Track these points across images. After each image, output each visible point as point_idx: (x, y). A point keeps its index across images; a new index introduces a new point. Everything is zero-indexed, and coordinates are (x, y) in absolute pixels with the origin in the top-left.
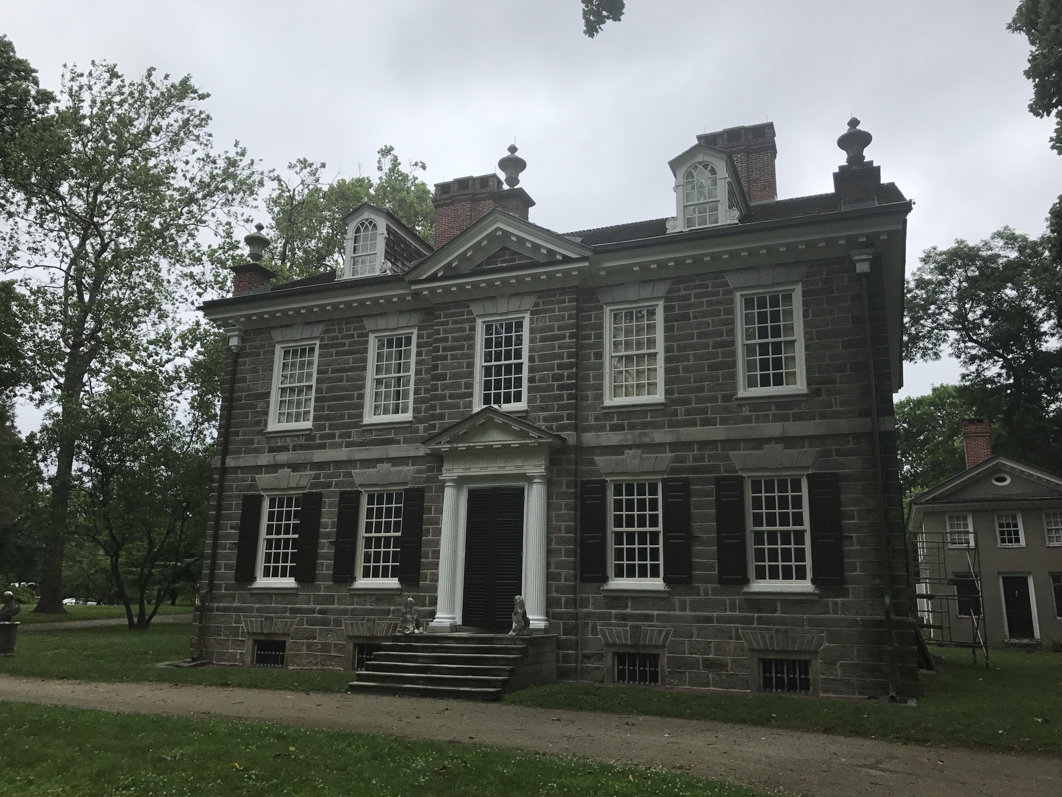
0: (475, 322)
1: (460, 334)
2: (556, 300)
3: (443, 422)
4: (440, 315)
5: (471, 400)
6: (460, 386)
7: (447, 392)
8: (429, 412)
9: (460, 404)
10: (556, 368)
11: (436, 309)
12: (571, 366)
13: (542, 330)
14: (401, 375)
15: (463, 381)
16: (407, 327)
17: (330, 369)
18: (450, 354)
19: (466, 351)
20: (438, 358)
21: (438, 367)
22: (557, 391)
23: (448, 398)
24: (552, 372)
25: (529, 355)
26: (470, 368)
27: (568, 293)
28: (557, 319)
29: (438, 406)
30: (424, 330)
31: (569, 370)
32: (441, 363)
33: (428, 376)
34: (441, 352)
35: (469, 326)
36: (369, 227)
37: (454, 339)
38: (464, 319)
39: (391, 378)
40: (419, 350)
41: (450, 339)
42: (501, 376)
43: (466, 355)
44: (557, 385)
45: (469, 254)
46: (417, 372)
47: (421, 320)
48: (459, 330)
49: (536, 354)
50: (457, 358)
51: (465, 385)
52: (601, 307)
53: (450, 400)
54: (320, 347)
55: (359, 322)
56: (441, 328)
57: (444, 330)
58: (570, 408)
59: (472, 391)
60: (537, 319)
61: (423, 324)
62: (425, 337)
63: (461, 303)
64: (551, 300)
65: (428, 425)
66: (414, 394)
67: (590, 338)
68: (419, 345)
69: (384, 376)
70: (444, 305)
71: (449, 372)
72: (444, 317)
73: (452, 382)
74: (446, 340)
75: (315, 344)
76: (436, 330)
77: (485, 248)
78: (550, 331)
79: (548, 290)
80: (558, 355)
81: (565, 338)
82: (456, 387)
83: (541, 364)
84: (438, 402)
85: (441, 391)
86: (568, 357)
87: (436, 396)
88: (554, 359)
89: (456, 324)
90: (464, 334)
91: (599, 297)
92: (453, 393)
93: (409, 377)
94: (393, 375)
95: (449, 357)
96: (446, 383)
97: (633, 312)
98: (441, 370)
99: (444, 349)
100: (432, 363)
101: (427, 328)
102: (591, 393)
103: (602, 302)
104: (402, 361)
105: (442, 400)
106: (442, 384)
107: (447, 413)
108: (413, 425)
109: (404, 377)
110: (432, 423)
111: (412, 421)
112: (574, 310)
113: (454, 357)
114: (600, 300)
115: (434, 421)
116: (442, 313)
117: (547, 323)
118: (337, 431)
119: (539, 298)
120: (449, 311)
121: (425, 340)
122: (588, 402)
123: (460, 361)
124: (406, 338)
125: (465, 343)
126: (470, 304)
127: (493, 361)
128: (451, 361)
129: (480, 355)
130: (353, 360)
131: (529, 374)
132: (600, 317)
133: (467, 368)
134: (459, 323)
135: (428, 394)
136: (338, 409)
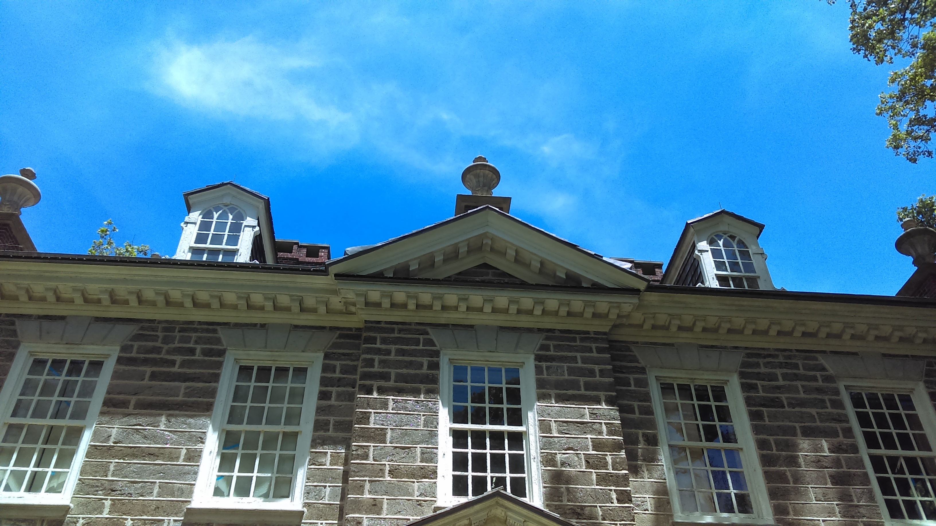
0: (438, 356)
1: (412, 372)
2: (576, 346)
3: (377, 516)
4: (375, 338)
5: (435, 483)
6: (413, 455)
7: (387, 463)
8: (349, 496)
9: (413, 487)
10: (591, 447)
11: (367, 329)
12: (616, 447)
13: (558, 385)
14: (281, 428)
15: (418, 448)
16: (303, 351)
17: (133, 400)
18: (392, 399)
19: (423, 399)
20: (368, 404)
21: (369, 418)
22: (597, 485)
23: (389, 473)
24: (584, 452)
25: (539, 420)
26: (431, 427)
27: (595, 340)
28: (583, 372)
29: (367, 486)
30: (337, 359)
31: (615, 453)
32: (374, 413)
33: (341, 435)
34: (375, 395)
35: (429, 361)
36: (230, 214)
37: (400, 378)
38: (419, 350)
39: (259, 432)
40: (324, 389)
41: (393, 377)
42: (485, 448)
43: (422, 406)
44: (597, 475)
45: (439, 259)
46: (319, 426)
47: (331, 344)
48: (410, 365)
49: (553, 420)
50: (405, 409)
51: (421, 454)
52: (643, 370)
53: (392, 478)
54: (120, 361)
55: (208, 331)
56: (377, 358)
57: (381, 362)
58: (625, 517)
59: (437, 466)
60: (548, 368)
61: (335, 351)
62: (338, 370)
63: (413, 327)
64: (568, 345)
65: (336, 522)
66: (309, 462)
67: (633, 412)
68: (324, 382)
69: (244, 427)
70: (383, 325)
71: (390, 429)
72: (381, 343)
73: (396, 447)
74: (385, 377)
75: (108, 356)
76: (365, 360)
77: (460, 257)
78: (573, 389)
79: (561, 331)
80: (591, 427)
81: (599, 403)
82: (404, 456)
83: (563, 437)
84: (367, 479)
85: (374, 460)
86: (610, 433)
87: (363, 467)
88: (585, 433)
89: (403, 356)
90: (417, 371)
91: (637, 355)
92: (399, 465)
93: (295, 435)
94: (263, 428)
95: (391, 404)
96: (385, 446)
97: (689, 386)
98: (374, 424)
99: (381, 391)
100: (357, 410)
101: (343, 357)
102: (649, 498)
103: (642, 363)
104: (285, 405)
105: (376, 477)
106: (377, 448)
107: (385, 500)
108: (303, 521)
109: (285, 434)
110: (353, 517)
111: (303, 512)
112: (609, 364)
113: (400, 405)
114: (641, 361)
115: (358, 513)
116: (378, 336)
117: (566, 377)
118: (129, 517)
119: (547, 338)
120: (392, 335)
121: (337, 375)
122: (647, 512)
123: (411, 413)
124: (295, 370)
125: (422, 386)
126: (429, 330)
127: (470, 423)
128: (396, 412)
129: (446, 410)
130: (187, 391)
131: (543, 451)
132: (643, 383)
133: (424, 427)
134: (410, 355)
135: (340, 466)
136: (138, 474)
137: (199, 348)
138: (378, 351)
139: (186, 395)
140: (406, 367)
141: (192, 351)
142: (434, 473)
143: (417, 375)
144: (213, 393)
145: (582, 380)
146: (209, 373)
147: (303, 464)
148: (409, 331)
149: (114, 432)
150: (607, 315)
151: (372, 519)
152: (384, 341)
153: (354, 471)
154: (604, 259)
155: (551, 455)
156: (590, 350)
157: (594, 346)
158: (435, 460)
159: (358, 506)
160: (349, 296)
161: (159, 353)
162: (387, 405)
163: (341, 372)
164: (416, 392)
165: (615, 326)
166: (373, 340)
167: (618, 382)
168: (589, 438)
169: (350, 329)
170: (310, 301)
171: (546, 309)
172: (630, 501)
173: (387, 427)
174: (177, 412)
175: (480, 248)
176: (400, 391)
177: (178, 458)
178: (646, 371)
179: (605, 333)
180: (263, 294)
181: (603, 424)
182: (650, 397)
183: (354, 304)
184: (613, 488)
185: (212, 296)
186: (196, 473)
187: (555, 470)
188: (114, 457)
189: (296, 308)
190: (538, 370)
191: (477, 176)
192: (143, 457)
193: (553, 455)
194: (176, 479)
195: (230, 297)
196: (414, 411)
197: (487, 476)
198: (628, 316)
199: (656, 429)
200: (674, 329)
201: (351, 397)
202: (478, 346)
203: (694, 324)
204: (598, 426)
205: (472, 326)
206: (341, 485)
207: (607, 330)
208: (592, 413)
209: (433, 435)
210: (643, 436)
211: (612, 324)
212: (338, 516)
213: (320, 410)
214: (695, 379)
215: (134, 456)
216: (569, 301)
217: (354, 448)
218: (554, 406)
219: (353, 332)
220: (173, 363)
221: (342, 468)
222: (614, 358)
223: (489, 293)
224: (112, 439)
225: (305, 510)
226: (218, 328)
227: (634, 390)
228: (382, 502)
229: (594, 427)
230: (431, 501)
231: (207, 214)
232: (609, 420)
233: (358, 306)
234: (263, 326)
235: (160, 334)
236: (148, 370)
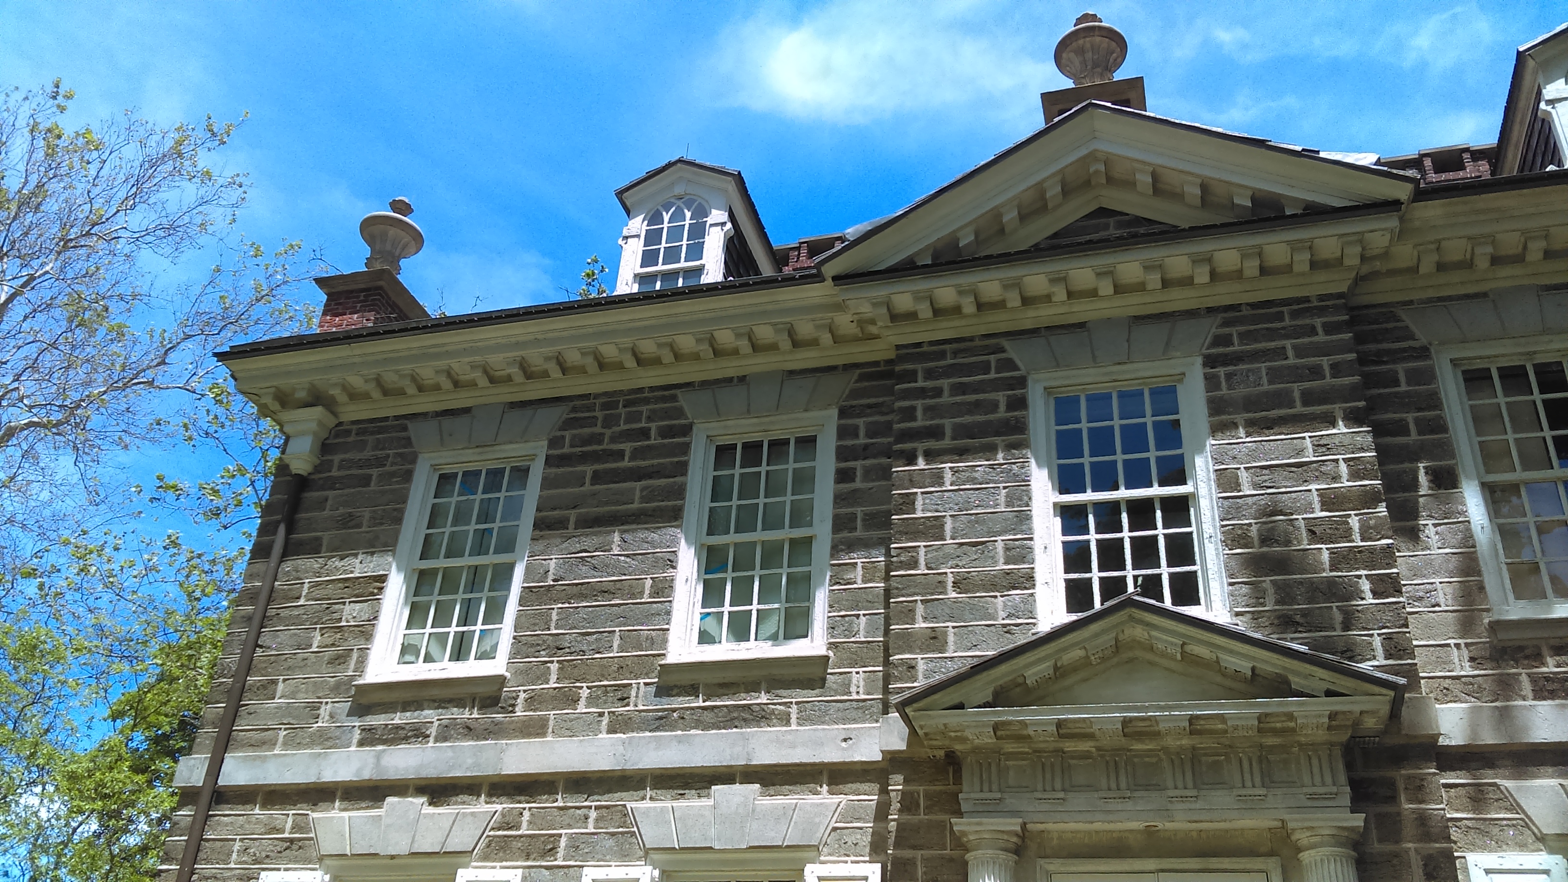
0: (1024, 386)
1: (981, 418)
2: (1283, 328)
3: (940, 655)
4: (914, 373)
5: (1032, 595)
6: (991, 555)
7: (949, 571)
8: (892, 627)
9: (995, 604)
10: (1317, 505)
11: (900, 359)
12: (1369, 499)
13: (1250, 404)
14: (785, 534)
15: (1000, 541)
16: (806, 410)
17: (573, 515)
18: (950, 468)
19: (1002, 461)
20: (911, 481)
21: (914, 503)
22: (1331, 571)
23: (953, 587)
24: (1305, 516)
25: (1216, 471)
26: (1019, 506)
27: (1321, 311)
28: (1296, 374)
29: (920, 609)
30: (859, 416)
31: (1366, 511)
32: (922, 493)
33: (876, 534)
34: (921, 464)
35: (1008, 396)
36: (686, 211)
37: (962, 431)
38: (991, 380)
39: (754, 543)
40: (843, 465)
41: (948, 432)
42: (1120, 530)
43: (1002, 472)
44: (1330, 553)
45: (1010, 216)
46: (841, 523)
47: (847, 392)
48: (976, 407)
49: (1242, 466)
50: (973, 480)
51: (1005, 552)
52: (1424, 352)
53: (960, 593)
54: (549, 461)
55: (664, 399)
56: (919, 404)
57: (927, 409)
58: (1389, 621)
59: (1033, 568)
60: (1229, 376)
61: (855, 403)
62: (862, 433)
63: (977, 343)
64: (1267, 329)
65: (881, 668)
66: (830, 580)
67: (1406, 432)
68: (842, 454)
69: (732, 538)
70: (925, 348)
71: (951, 516)
72: (926, 379)
73: (962, 544)
74: (935, 433)
75: (533, 457)
76: (902, 410)
77: (1050, 206)
78: (1280, 406)
79: (1253, 306)
80: (1317, 470)
81: (1334, 424)
82: (976, 557)
83: (1262, 495)
84: (919, 598)
85: (929, 568)
86: (1355, 475)
87: (910, 581)
88: (1306, 481)
89: (964, 394)
90: (991, 417)
91: (1413, 327)
92: (969, 572)
93: (808, 541)
94: (759, 536)
95: (948, 476)
96: (943, 545)
97: (1524, 367)
98: (923, 510)
99: (930, 456)
100: (894, 492)
101: (869, 411)
102: (1441, 583)
103: (1422, 340)
104: (789, 498)
105: (932, 594)
106: (930, 549)
107: (950, 629)
108: (829, 671)
109: (793, 542)
110: (902, 659)
111: (827, 658)
112: (1350, 351)
113: (963, 476)
114: (1418, 334)
115: (909, 652)
116: (919, 367)
117: (1266, 387)
118: (584, 685)
119: (1226, 323)
120: (942, 363)
121: (862, 440)
122: (1437, 609)
123: (983, 486)
124: (799, 441)
125: (997, 440)
126: (1005, 343)
127: (1089, 491)
128: (957, 487)
129: (1045, 473)
130: (644, 493)
131: (1225, 523)
132: (1427, 376)
133: (1008, 506)
134: (976, 391)
135: (878, 582)
136: (590, 622)
137: (653, 426)
138: (922, 393)
139: (644, 499)
140: (970, 412)
141: (645, 433)
142: (1029, 580)
143: (989, 423)
144: (680, 492)
145: (1296, 389)
146: (671, 463)
147: (823, 584)
148: (971, 351)
149: (552, 564)
150: (1340, 261)
151: (931, 660)
152: (930, 374)
153: (897, 588)
154: (1322, 155)
155: (1241, 528)
156: (1313, 331)
157: (1318, 322)
158: (1029, 557)
159: (908, 641)
160: (863, 310)
161: (600, 442)
162: (943, 478)
163: (868, 435)
164: (989, 450)
165: (1360, 279)
166: (911, 376)
167: (1369, 381)
168: (1314, 490)
169: (876, 363)
170: (805, 329)
171: (1219, 270)
172: (1399, 592)
173: (944, 514)
174: (634, 526)
175: (1087, 184)
176: (961, 453)
177: (642, 593)
178: (1430, 353)
179: (1340, 296)
180: (733, 329)
181: (1342, 463)
182: (1439, 399)
183: (873, 322)
184: (1363, 572)
185: (660, 346)
186: (668, 613)
187: (1249, 553)
188: (556, 601)
189: (785, 343)
190: (1211, 382)
191: (1081, 51)
192: (594, 597)
193: (1245, 527)
194: (642, 625)
195: (686, 342)
196: (988, 483)
197: (1126, 576)
198: (1385, 255)
199: (1453, 457)
200: (1483, 263)
201: (886, 473)
202: (1094, 358)
203: (1525, 247)
204: (1330, 467)
205: (1082, 325)
206: (883, 611)
207: (1343, 288)
208: (1319, 445)
209: (1023, 518)
210: (1426, 473)
211: (1354, 274)
212: (882, 659)
213: (839, 499)
214: (1535, 353)
215: (583, 597)
216: (1260, 246)
217: (893, 553)
218: (1244, 443)
219: (882, 368)
220: (620, 455)
221: (883, 585)
222: (1360, 339)
223: (1104, 260)
224: (551, 576)
225: (831, 654)
226: (678, 392)
227: (1406, 391)
228: (946, 632)
229: (1323, 469)
230: (1027, 624)
231: (655, 218)
232: (1353, 453)
233: (880, 324)
234: (742, 379)
235: (599, 414)
236: (588, 469)
